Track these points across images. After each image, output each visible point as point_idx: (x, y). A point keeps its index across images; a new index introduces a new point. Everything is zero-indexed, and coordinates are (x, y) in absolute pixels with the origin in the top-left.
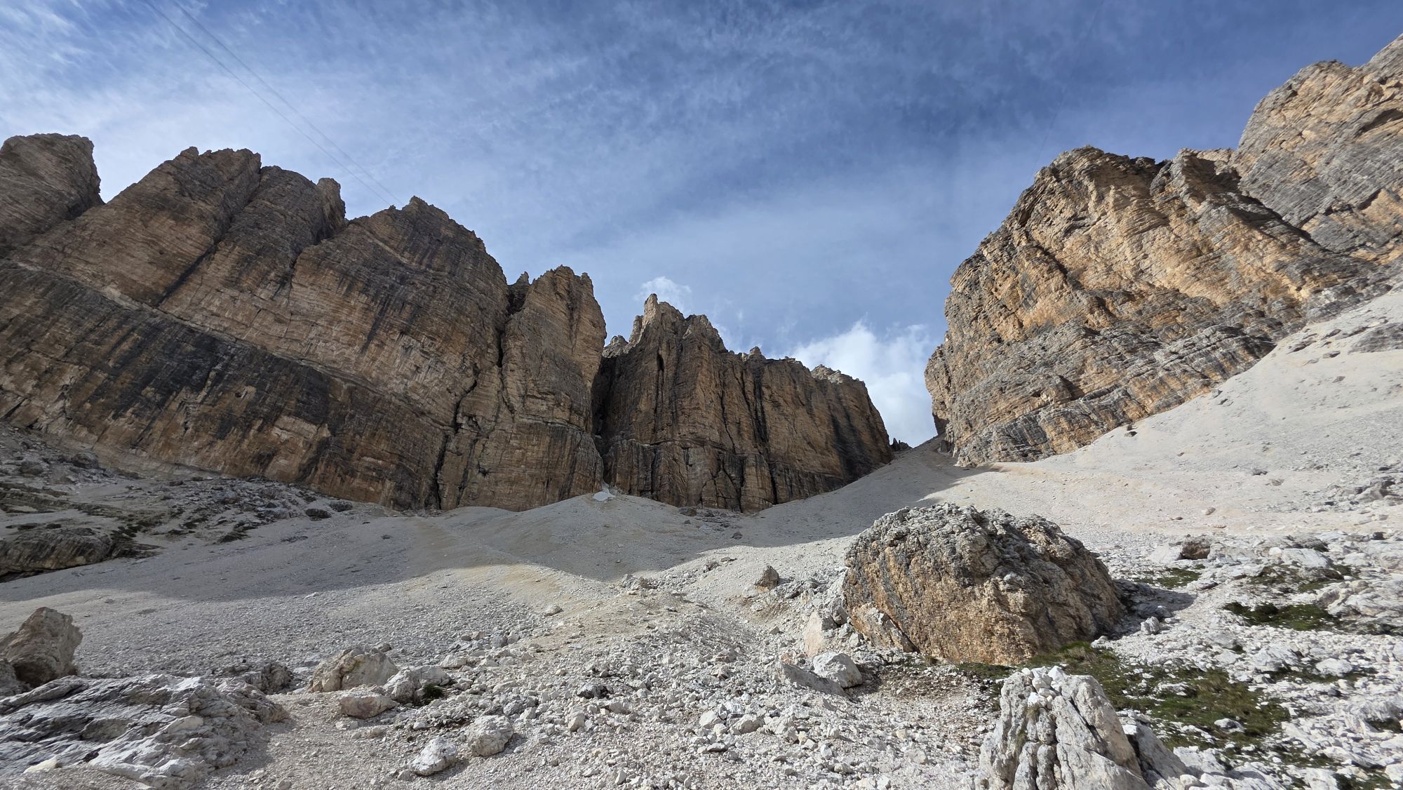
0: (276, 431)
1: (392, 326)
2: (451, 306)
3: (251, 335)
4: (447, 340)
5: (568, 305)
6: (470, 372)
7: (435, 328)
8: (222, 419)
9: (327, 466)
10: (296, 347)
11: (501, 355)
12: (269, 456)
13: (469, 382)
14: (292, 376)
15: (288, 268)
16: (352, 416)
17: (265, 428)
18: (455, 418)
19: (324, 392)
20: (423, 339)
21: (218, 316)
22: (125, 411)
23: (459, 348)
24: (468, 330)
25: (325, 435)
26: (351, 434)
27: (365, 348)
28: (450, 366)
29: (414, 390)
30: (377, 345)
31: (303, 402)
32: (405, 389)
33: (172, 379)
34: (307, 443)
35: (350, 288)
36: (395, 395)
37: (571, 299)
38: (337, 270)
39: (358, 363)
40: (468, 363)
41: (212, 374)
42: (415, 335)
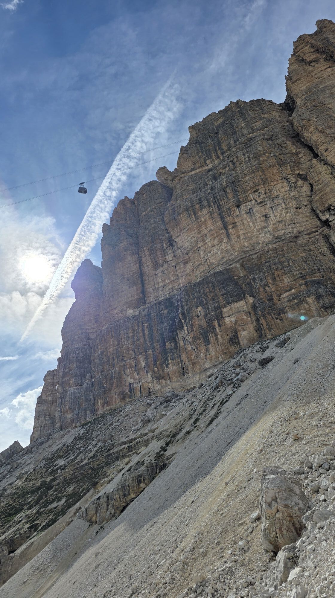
0: (227, 320)
1: (229, 209)
2: (249, 160)
3: (182, 281)
4: (265, 181)
5: (326, 59)
6: (300, 182)
7: (251, 184)
8: (201, 334)
9: (265, 318)
10: (202, 268)
11: (311, 148)
12: (234, 336)
13: (306, 189)
14: (210, 285)
15: (167, 235)
16: (254, 279)
17: (221, 322)
18: (320, 219)
19: (230, 279)
20: (252, 196)
21: (165, 286)
22: (168, 361)
23: (277, 177)
24: (273, 161)
25: (251, 301)
26: (262, 289)
27: (228, 235)
28: (283, 194)
29: (276, 230)
30: (233, 227)
31: (225, 294)
32: (271, 234)
33: (170, 332)
34: (246, 313)
35: (195, 214)
36: (269, 243)
37: (323, 52)
38: (183, 212)
39: (232, 246)
40: (292, 180)
41: (180, 316)
42: (246, 200)
